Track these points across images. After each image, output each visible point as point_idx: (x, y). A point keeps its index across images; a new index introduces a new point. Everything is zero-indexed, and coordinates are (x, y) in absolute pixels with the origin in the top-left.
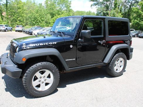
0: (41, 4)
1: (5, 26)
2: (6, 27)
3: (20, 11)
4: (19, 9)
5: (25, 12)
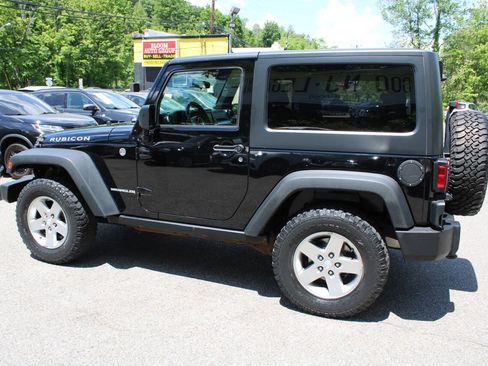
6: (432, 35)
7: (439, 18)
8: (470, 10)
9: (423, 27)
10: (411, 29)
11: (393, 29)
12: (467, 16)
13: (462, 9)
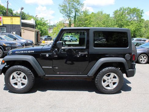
0: (109, 15)
1: (71, 36)
2: (71, 38)
3: (87, 23)
4: (86, 20)
5: (92, 23)
6: (74, 18)
7: (75, 13)
8: (83, 12)
9: (71, 15)
10: (68, 16)
11: (63, 15)
12: (82, 13)
13: (81, 11)
